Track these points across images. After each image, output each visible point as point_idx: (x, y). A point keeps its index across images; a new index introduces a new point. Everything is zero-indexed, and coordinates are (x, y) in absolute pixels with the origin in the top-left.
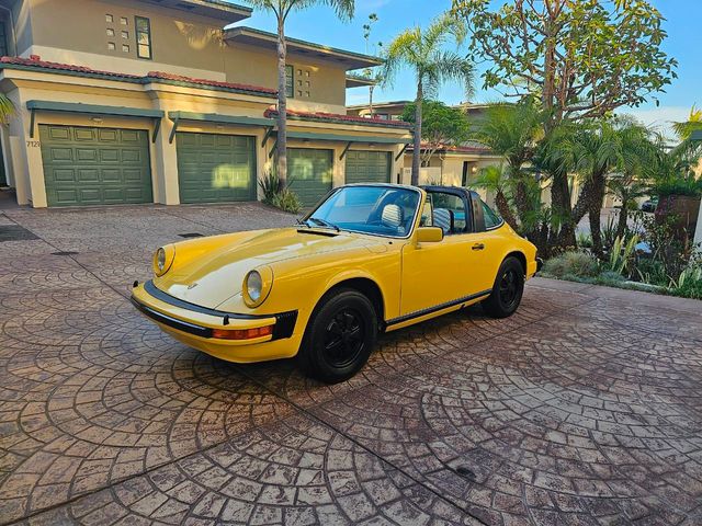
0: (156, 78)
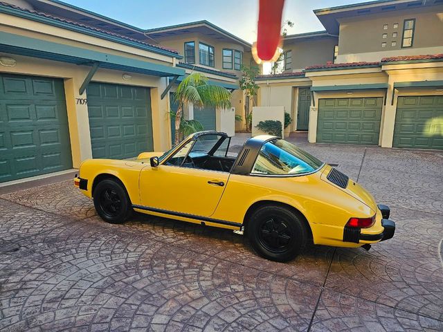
0: (385, 62)
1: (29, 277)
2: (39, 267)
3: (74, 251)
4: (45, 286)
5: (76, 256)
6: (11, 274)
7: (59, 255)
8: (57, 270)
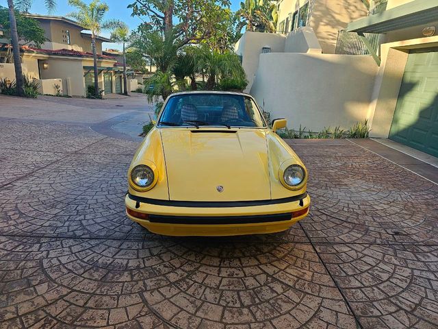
1: (386, 207)
2: (377, 210)
3: (346, 209)
4: (376, 198)
5: (346, 205)
6: (399, 213)
7: (359, 212)
8: (364, 202)
